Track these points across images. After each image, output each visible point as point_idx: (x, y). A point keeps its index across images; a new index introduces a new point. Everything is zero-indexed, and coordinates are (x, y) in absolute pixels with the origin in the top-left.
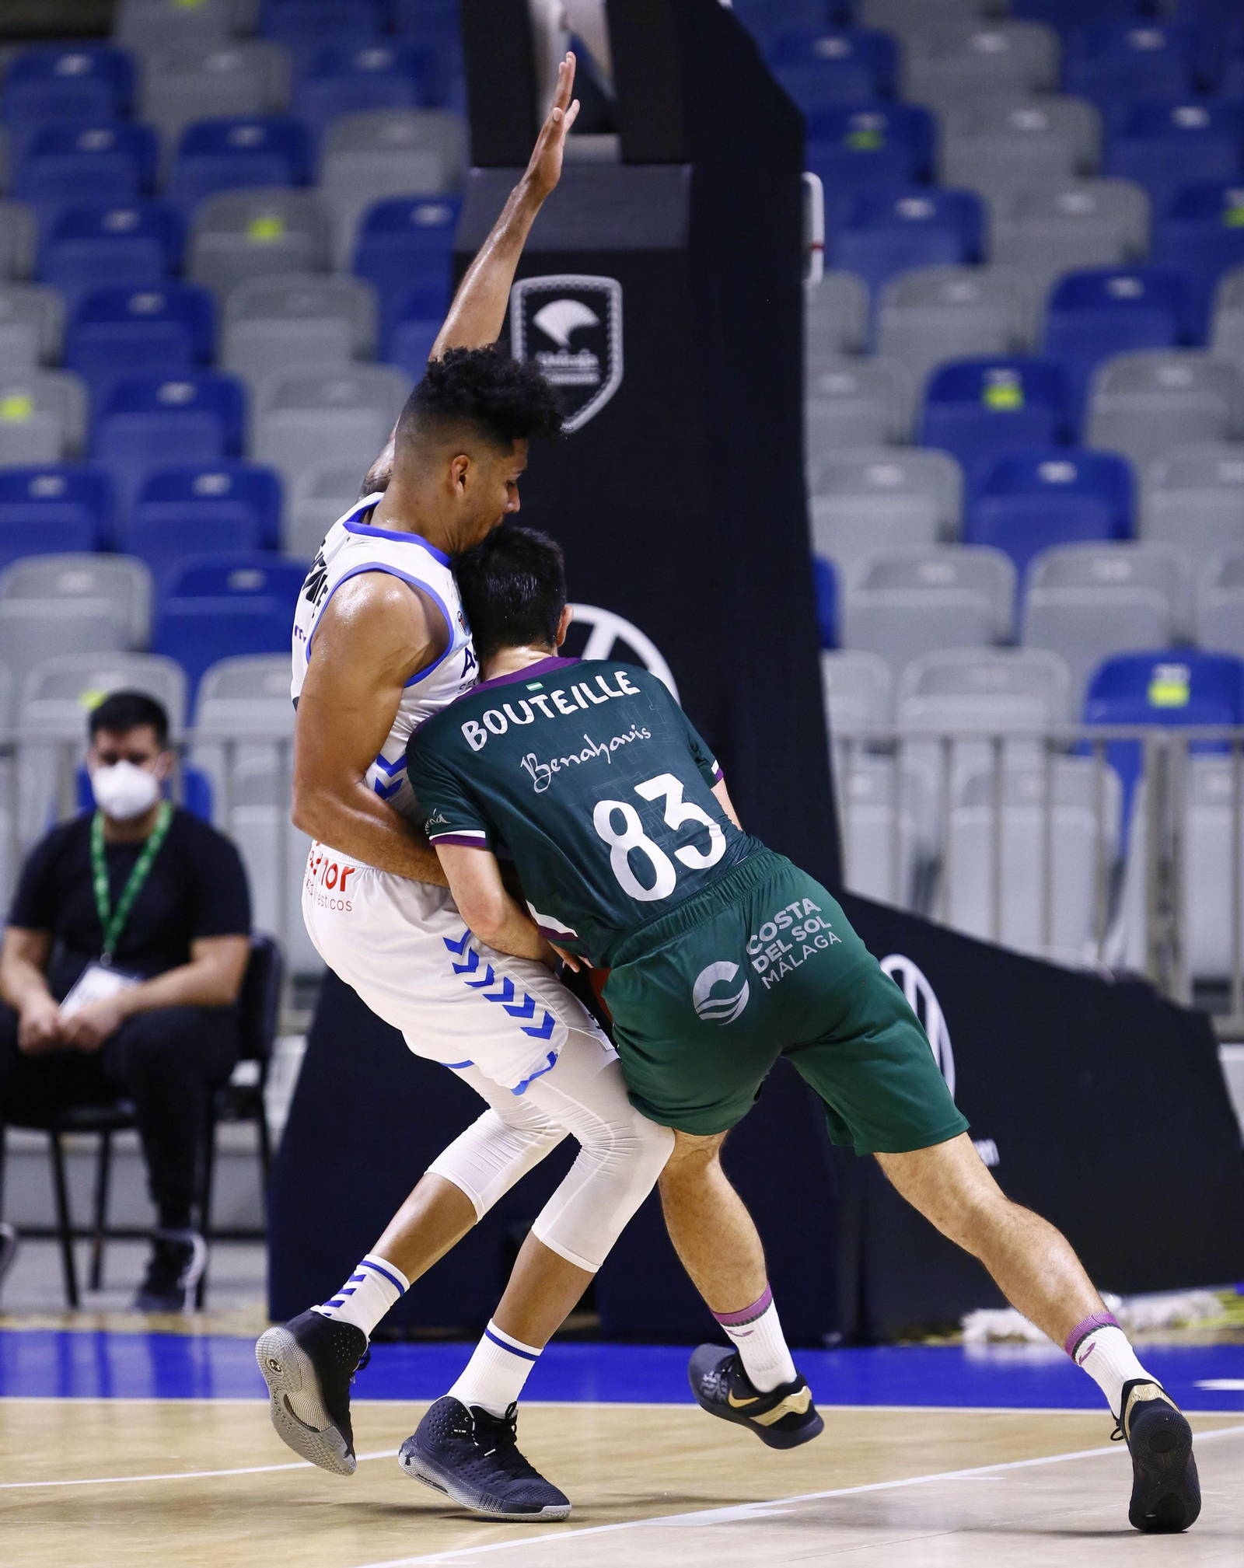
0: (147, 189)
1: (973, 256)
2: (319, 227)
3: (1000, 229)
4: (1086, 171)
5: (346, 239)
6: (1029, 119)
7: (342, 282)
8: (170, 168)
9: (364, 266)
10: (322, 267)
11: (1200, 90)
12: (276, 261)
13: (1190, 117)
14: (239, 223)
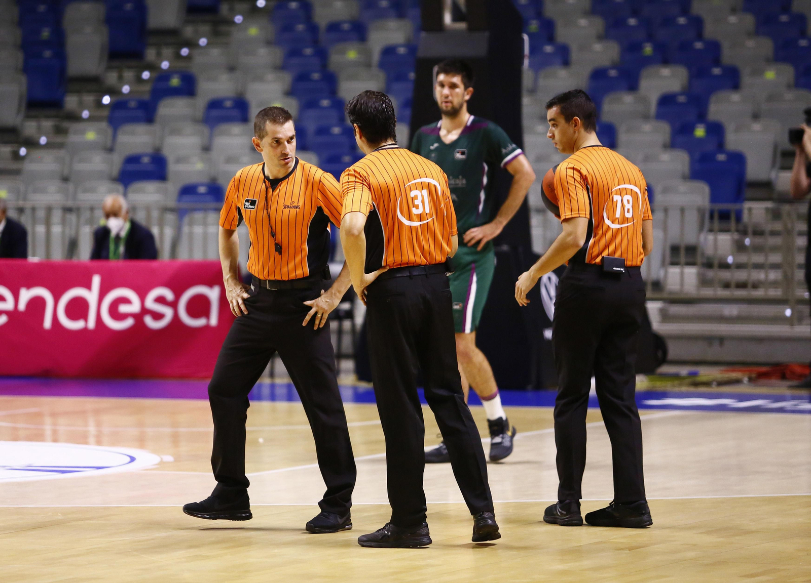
0: (315, 42)
1: (566, 63)
2: (367, 53)
3: (575, 55)
4: (601, 38)
5: (376, 57)
6: (583, 22)
7: (375, 70)
8: (323, 36)
9: (382, 65)
10: (368, 65)
11: (635, 13)
12: (355, 64)
13: (632, 22)
14: (344, 52)
